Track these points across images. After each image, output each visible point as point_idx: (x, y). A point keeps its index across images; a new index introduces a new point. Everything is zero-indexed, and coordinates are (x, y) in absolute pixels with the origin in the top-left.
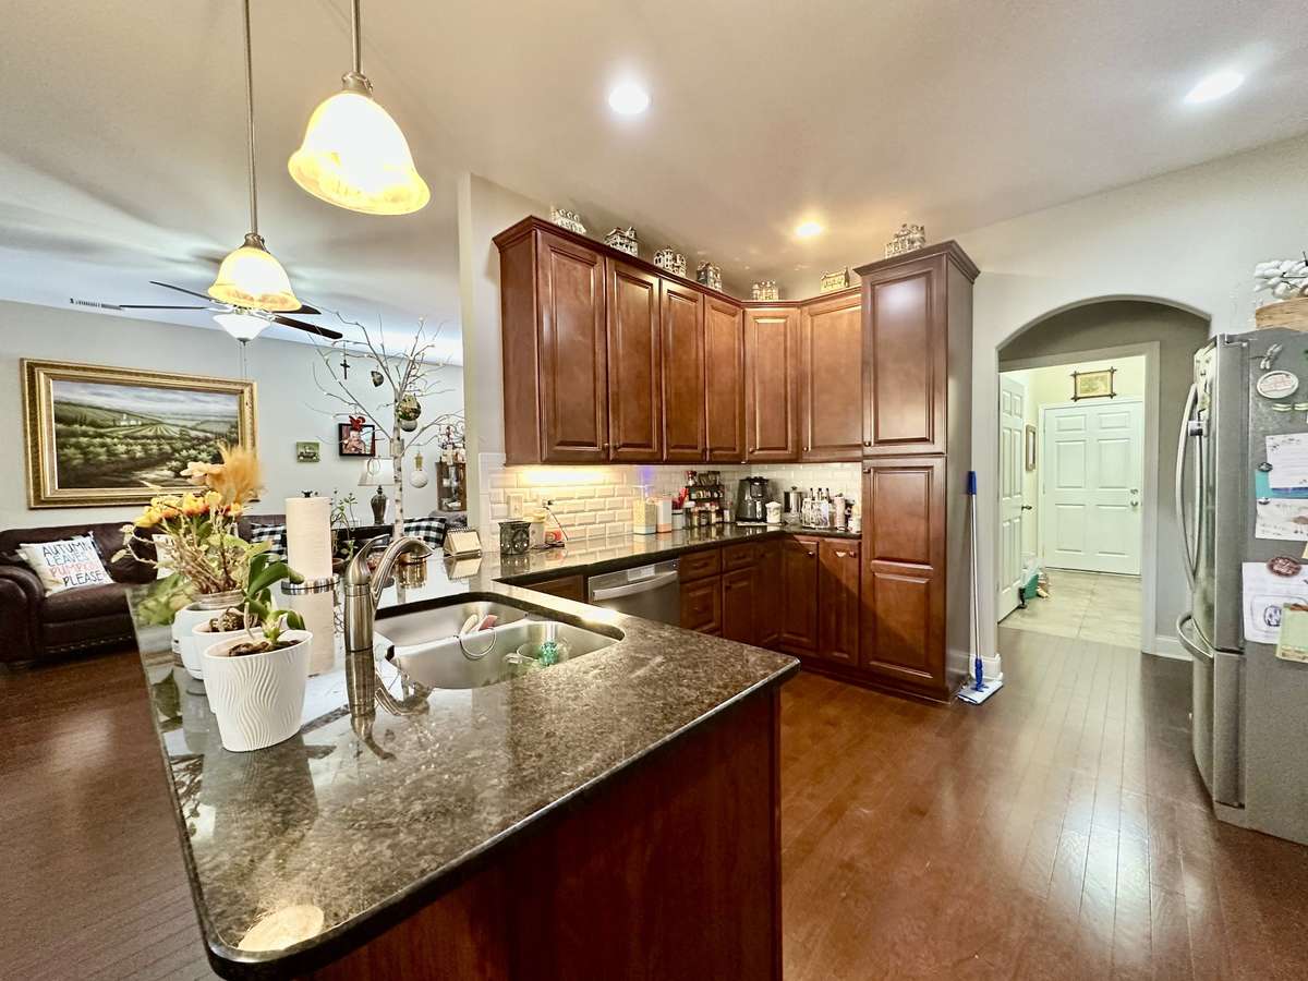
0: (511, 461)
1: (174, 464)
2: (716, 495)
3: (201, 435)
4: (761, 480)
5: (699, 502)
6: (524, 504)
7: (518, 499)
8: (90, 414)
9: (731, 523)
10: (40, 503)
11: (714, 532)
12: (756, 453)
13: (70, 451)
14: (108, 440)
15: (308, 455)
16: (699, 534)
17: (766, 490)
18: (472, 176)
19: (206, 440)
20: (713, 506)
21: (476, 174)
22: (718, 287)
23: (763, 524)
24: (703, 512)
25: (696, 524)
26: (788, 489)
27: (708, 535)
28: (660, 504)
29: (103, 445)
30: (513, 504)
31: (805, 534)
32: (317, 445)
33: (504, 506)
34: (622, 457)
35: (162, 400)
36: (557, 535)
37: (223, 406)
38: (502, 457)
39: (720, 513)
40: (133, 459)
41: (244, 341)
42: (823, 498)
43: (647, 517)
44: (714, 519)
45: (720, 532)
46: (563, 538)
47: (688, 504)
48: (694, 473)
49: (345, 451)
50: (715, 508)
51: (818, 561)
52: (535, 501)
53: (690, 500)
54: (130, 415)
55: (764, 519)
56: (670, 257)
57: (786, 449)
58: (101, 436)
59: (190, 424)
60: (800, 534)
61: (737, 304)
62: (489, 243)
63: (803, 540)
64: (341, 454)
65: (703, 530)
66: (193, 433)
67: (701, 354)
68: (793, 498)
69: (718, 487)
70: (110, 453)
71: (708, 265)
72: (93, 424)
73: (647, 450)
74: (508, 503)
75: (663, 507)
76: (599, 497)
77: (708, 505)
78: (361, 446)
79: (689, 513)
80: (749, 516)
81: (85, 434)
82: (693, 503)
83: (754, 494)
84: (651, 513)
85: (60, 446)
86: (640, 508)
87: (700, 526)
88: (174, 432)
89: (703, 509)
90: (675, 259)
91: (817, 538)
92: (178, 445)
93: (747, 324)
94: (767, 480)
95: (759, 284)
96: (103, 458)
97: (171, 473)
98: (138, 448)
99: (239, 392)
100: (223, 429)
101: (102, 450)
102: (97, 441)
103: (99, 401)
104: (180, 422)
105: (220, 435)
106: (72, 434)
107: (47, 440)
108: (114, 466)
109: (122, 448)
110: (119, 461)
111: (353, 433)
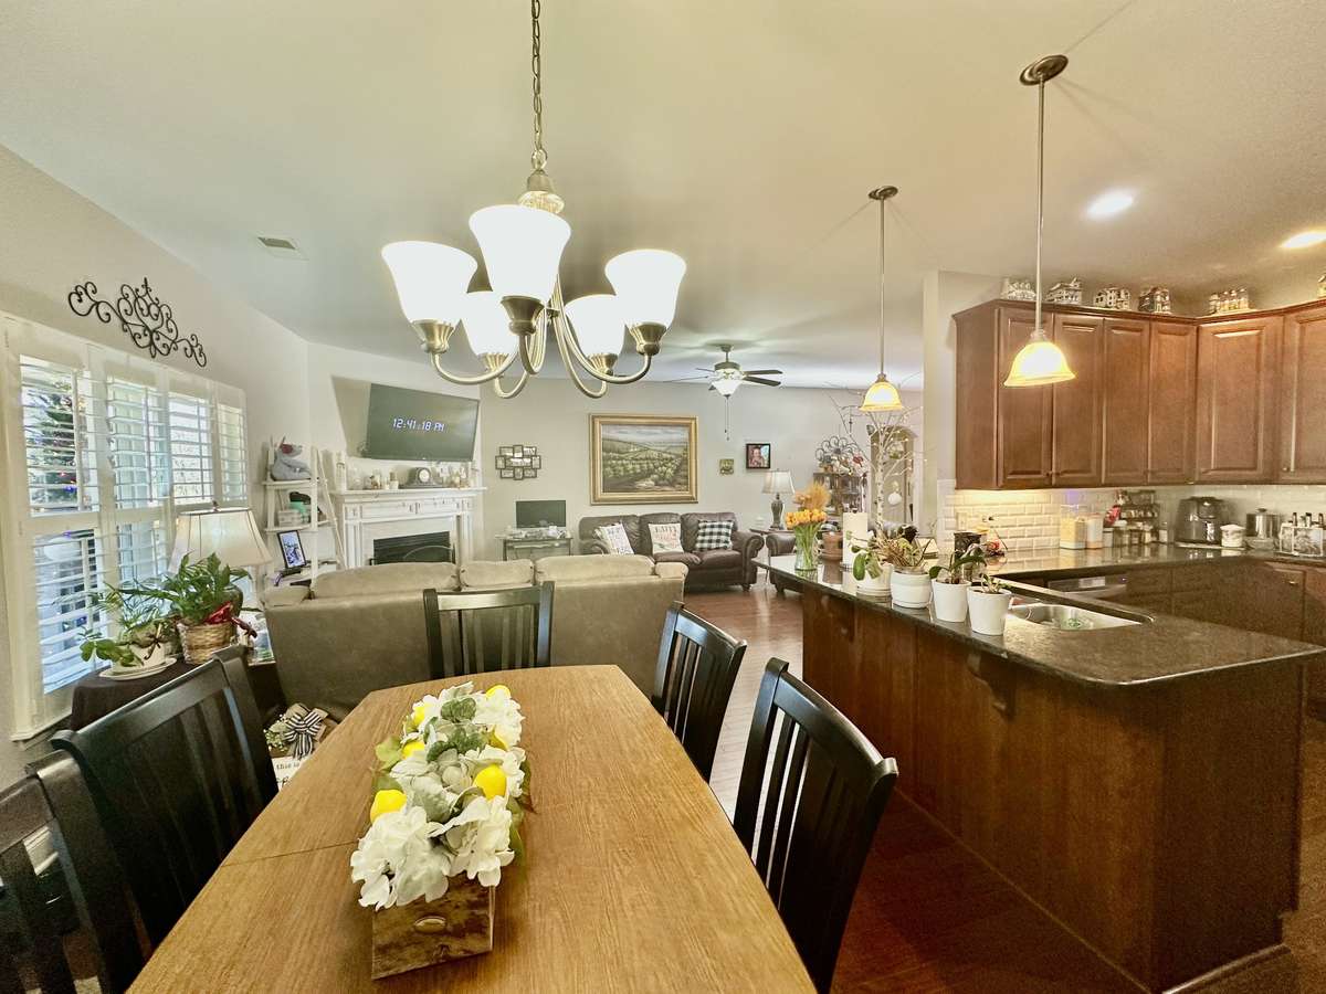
0: (960, 486)
1: (655, 476)
2: (1149, 514)
3: (669, 456)
4: (1210, 500)
5: (1130, 520)
6: (969, 519)
7: (965, 515)
8: (618, 445)
9: (1169, 544)
10: (596, 502)
11: (1147, 551)
12: (1210, 473)
13: (608, 469)
14: (624, 462)
15: (727, 469)
16: (1130, 552)
17: (1220, 513)
18: (940, 272)
19: (672, 459)
20: (1146, 526)
21: (942, 269)
22: (1167, 310)
23: (1217, 547)
24: (1135, 531)
25: (1127, 542)
26: (1252, 511)
27: (1140, 554)
28: (1091, 522)
29: (623, 465)
30: (960, 518)
31: (1284, 562)
32: (732, 461)
33: (954, 520)
34: (1064, 482)
35: (651, 434)
36: (997, 546)
37: (679, 435)
38: (953, 482)
39: (1155, 532)
40: (635, 473)
41: (727, 396)
42: (1312, 523)
43: (1077, 533)
44: (1148, 538)
45: (1154, 552)
46: (1001, 547)
47: (1120, 524)
48: (1125, 493)
49: (750, 465)
50: (1148, 528)
51: (1304, 592)
52: (977, 516)
53: (1121, 519)
54: (635, 445)
55: (1218, 542)
56: (1113, 294)
57: (1254, 468)
58: (622, 459)
59: (663, 449)
60: (1272, 561)
61: (1192, 322)
62: (948, 319)
63: (1279, 568)
64: (748, 467)
65: (1135, 549)
66: (665, 455)
67: (1146, 381)
68: (1260, 522)
69: (1151, 506)
70: (626, 470)
71: (1155, 290)
72: (619, 452)
73: (1086, 475)
74: (957, 518)
75: (1094, 525)
76: (1029, 514)
77: (1140, 524)
78: (761, 461)
79: (1118, 532)
80: (1194, 537)
81: (614, 458)
82: (1125, 522)
83: (1204, 515)
84: (1081, 530)
85: (605, 466)
86: (1069, 524)
87: (1131, 545)
88: (655, 455)
89: (1134, 528)
90: (1119, 295)
91: (1304, 568)
92: (657, 464)
93: (1202, 340)
94: (1220, 501)
95: (1220, 294)
96: (622, 473)
97: (653, 483)
98: (638, 466)
99: (688, 425)
100: (680, 451)
101: (622, 468)
102: (620, 462)
103: (621, 437)
104: (658, 448)
105: (678, 456)
106: (609, 459)
107: (599, 463)
108: (626, 479)
109: (630, 467)
110: (629, 476)
111: (756, 451)
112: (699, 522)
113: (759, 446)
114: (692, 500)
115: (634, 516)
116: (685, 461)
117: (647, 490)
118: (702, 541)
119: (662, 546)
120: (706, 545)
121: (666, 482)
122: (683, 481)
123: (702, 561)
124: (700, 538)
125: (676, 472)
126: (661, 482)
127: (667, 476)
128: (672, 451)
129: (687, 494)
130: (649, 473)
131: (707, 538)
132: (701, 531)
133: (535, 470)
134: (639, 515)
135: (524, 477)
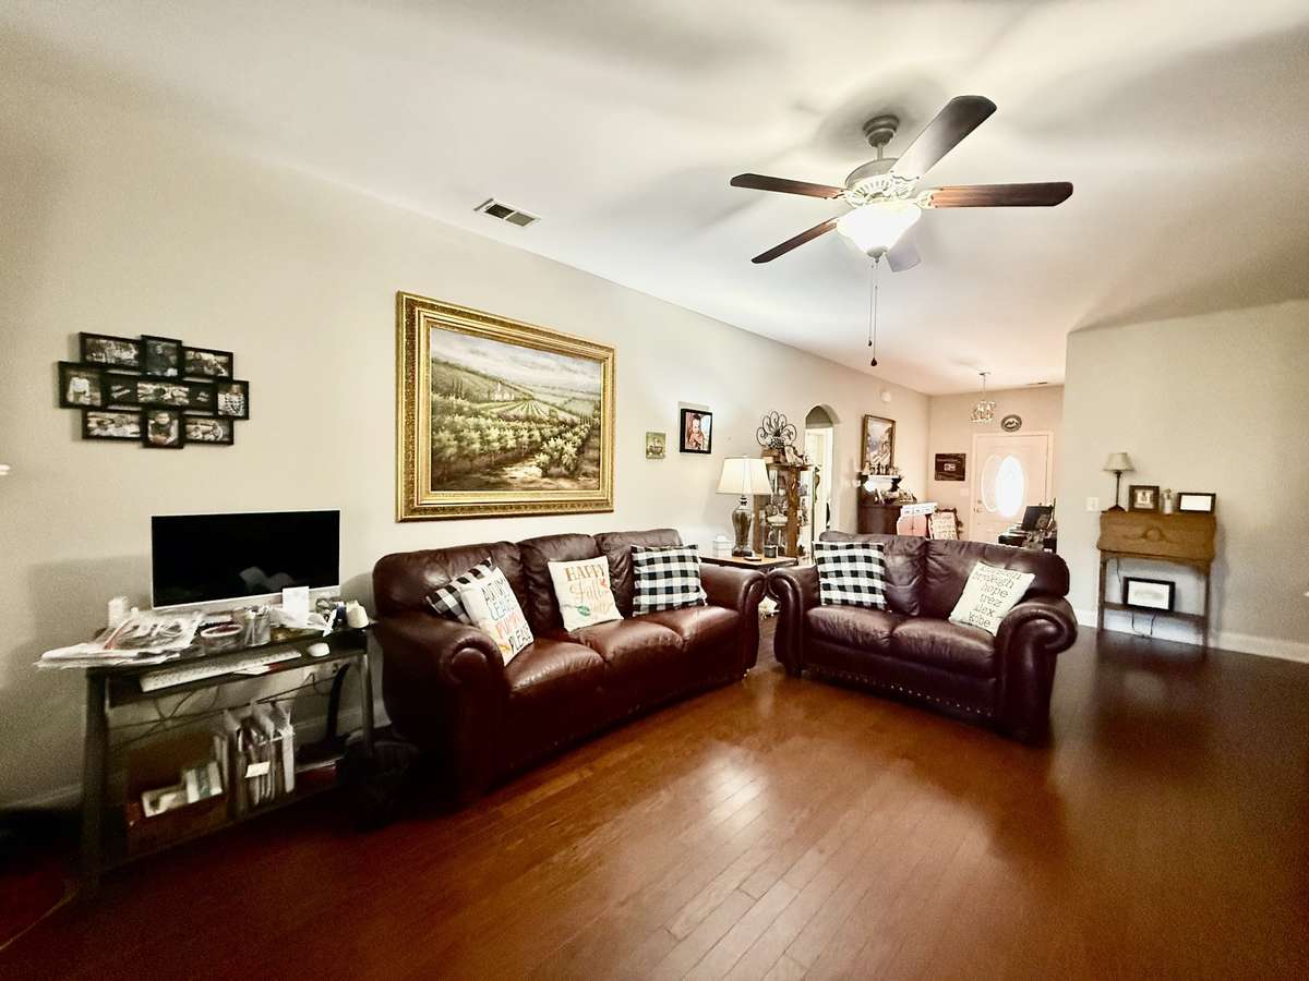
1: (543, 457)
3: (567, 417)
8: (467, 381)
10: (414, 513)
13: (444, 435)
14: (482, 421)
19: (573, 425)
29: (477, 428)
32: (664, 436)
35: (534, 366)
37: (584, 377)
40: (503, 449)
49: (686, 445)
54: (505, 384)
58: (476, 414)
59: (557, 401)
64: (683, 449)
66: (560, 415)
70: (485, 441)
72: (469, 397)
78: (700, 441)
81: (460, 411)
85: (436, 429)
88: (544, 413)
92: (547, 431)
96: (477, 446)
97: (539, 472)
98: (510, 434)
99: (602, 360)
100: (587, 410)
101: (475, 435)
102: (472, 421)
103: (476, 363)
104: (551, 400)
105: (585, 419)
106: (447, 410)
107: (423, 417)
108: (486, 459)
109: (494, 434)
110: (492, 453)
111: (696, 422)
112: (634, 550)
113: (698, 414)
114: (603, 507)
115: (508, 543)
116: (596, 430)
117: (527, 486)
118: (653, 591)
119: (585, 612)
120: (661, 599)
121: (562, 469)
122: (591, 468)
123: (685, 641)
124: (645, 584)
125: (580, 451)
126: (554, 470)
127: (565, 459)
128: (571, 406)
129: (596, 495)
130: (534, 449)
131: (661, 583)
132: (644, 570)
133: (229, 420)
134: (514, 540)
135: (183, 441)
